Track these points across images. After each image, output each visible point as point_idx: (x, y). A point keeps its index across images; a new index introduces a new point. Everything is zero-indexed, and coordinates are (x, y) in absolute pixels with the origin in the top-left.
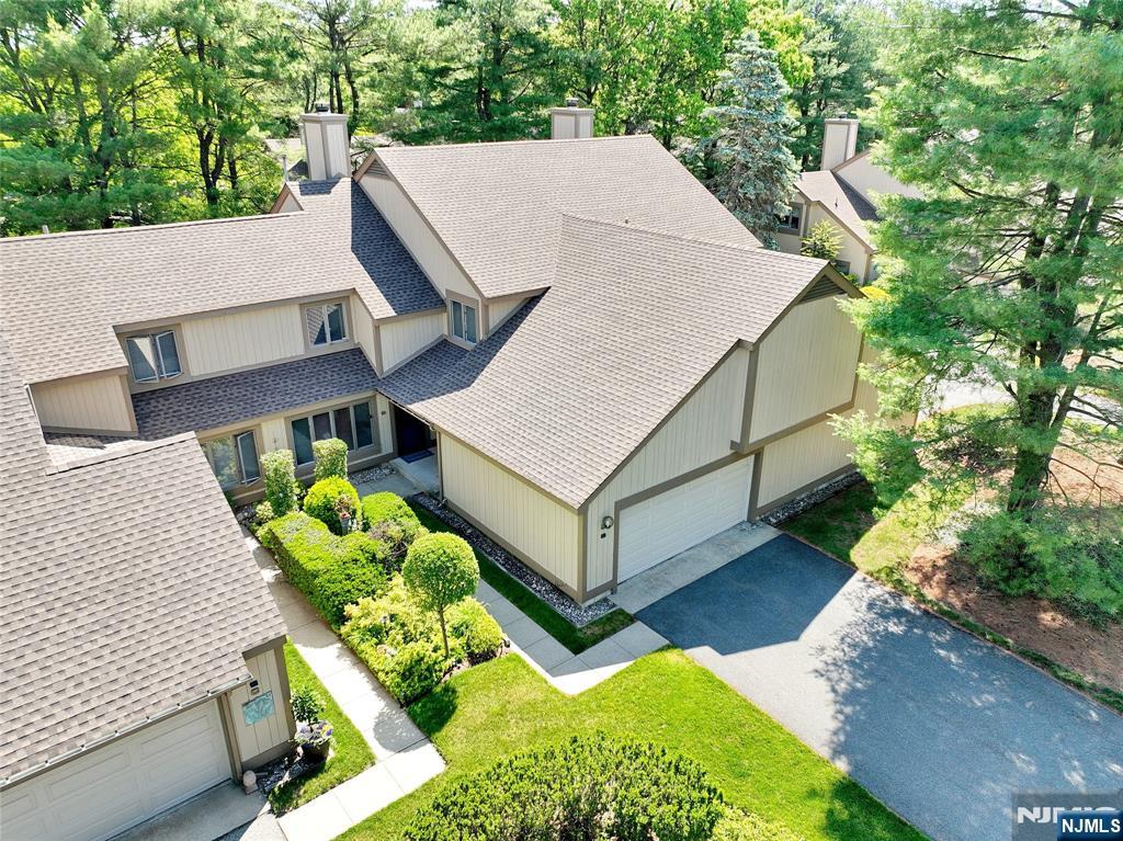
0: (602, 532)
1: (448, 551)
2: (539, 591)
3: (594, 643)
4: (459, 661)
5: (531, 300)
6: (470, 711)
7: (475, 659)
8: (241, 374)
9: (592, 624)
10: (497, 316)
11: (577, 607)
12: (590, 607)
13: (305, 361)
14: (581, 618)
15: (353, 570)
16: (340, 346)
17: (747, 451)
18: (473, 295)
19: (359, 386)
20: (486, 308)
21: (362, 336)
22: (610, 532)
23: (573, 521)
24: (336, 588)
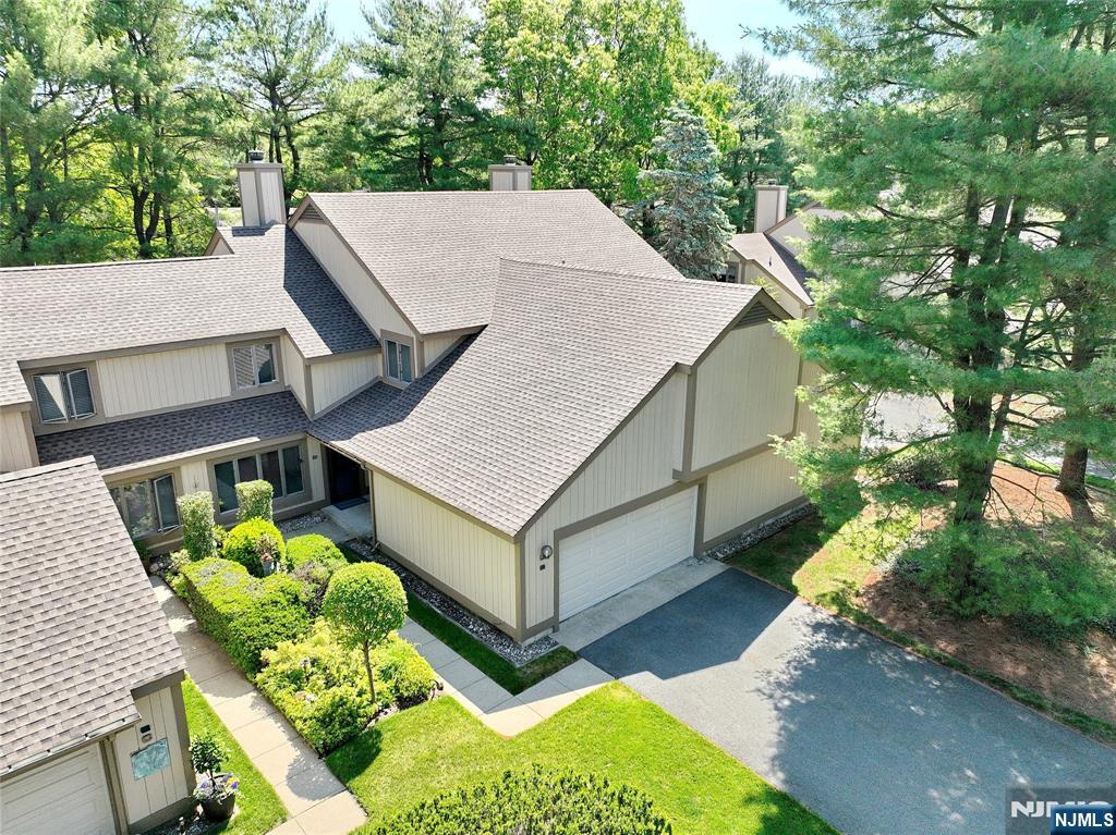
0: (542, 563)
1: (373, 580)
2: (476, 632)
3: (535, 682)
4: (387, 706)
5: (467, 338)
6: (394, 757)
7: (404, 703)
8: (160, 416)
9: (532, 663)
10: (433, 353)
11: (516, 646)
12: (530, 646)
13: (231, 403)
14: (519, 657)
15: (273, 613)
16: (270, 388)
17: (691, 480)
18: (408, 332)
19: (289, 429)
20: (421, 344)
21: (294, 378)
22: (549, 563)
23: (510, 550)
24: (253, 631)
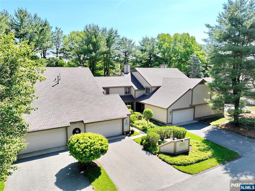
5: (158, 88)
10: (153, 89)
16: (129, 94)
18: (150, 86)
19: (132, 100)
20: (152, 88)
22: (171, 114)
